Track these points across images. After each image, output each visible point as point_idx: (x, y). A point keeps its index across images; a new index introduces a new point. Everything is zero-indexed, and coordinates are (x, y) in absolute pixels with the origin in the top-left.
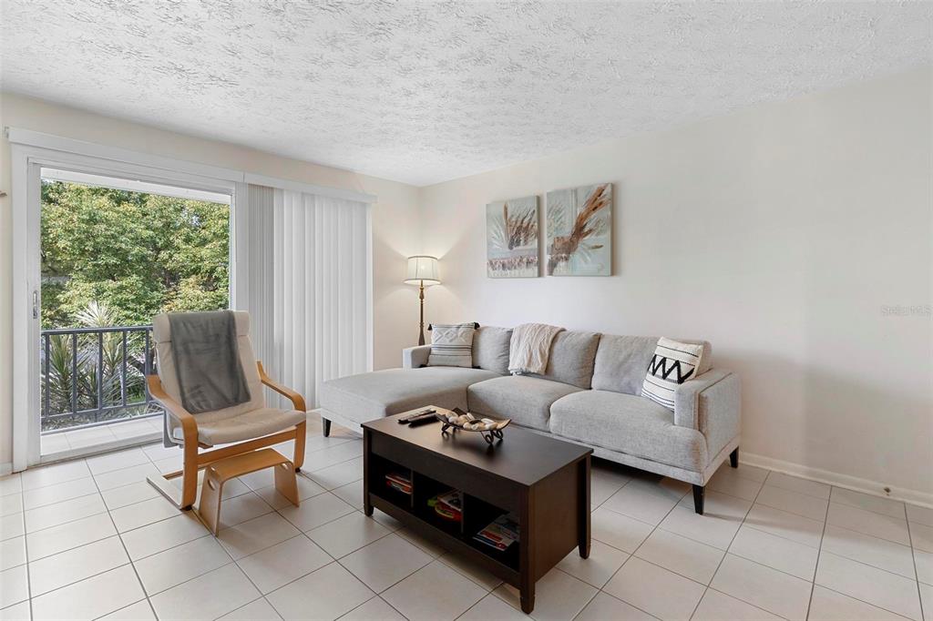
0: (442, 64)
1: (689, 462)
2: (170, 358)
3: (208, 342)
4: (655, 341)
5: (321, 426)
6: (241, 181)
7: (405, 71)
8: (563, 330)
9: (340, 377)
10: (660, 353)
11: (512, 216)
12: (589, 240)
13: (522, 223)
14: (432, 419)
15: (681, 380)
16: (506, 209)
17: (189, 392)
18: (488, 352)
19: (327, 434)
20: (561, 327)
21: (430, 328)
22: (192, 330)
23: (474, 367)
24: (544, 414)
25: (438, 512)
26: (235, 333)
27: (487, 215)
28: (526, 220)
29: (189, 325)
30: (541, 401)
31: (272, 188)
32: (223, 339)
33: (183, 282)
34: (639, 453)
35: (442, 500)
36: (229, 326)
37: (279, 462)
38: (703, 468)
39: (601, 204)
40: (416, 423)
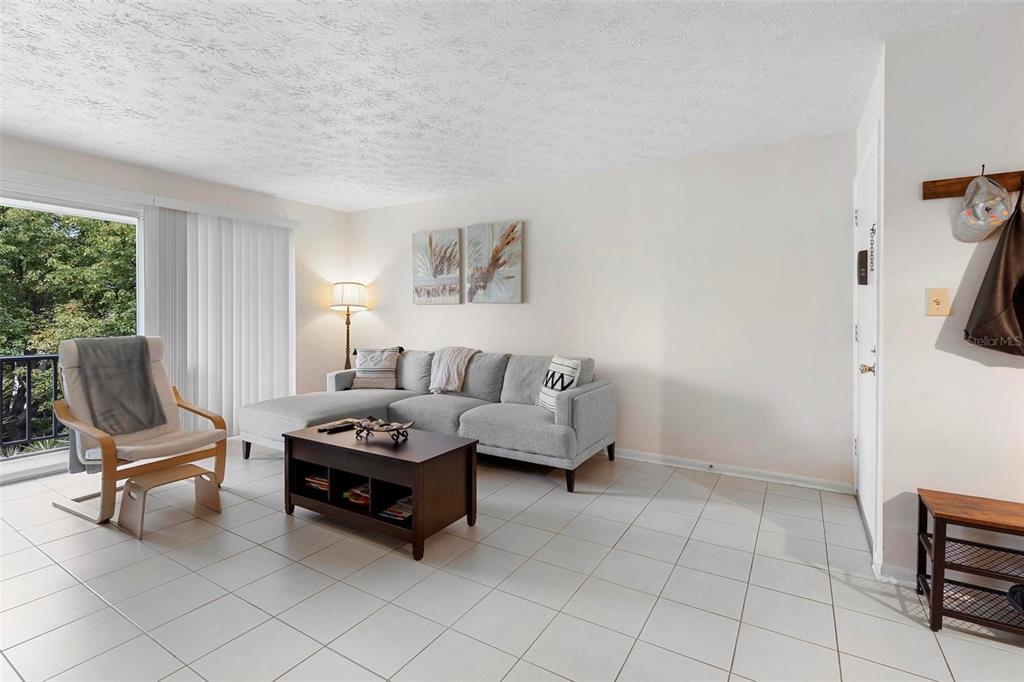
0: (359, 119)
1: (562, 452)
2: (78, 382)
3: (119, 367)
4: (549, 360)
5: (241, 450)
6: (151, 203)
7: (325, 121)
8: (480, 352)
9: (260, 400)
10: (552, 368)
11: (436, 246)
12: (503, 271)
13: (445, 252)
14: (350, 427)
15: (563, 388)
16: (431, 239)
17: (100, 415)
18: (411, 375)
19: (247, 456)
20: (477, 349)
21: (355, 353)
22: (102, 355)
23: (397, 388)
24: (454, 423)
25: (352, 500)
26: (149, 358)
27: (414, 244)
28: (449, 251)
29: (99, 351)
30: (452, 414)
31: (185, 212)
32: (136, 365)
33: (58, 309)
34: (527, 449)
35: (356, 491)
36: (142, 351)
37: (198, 473)
38: (572, 456)
39: (513, 239)
40: (333, 431)
